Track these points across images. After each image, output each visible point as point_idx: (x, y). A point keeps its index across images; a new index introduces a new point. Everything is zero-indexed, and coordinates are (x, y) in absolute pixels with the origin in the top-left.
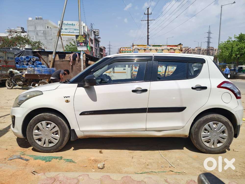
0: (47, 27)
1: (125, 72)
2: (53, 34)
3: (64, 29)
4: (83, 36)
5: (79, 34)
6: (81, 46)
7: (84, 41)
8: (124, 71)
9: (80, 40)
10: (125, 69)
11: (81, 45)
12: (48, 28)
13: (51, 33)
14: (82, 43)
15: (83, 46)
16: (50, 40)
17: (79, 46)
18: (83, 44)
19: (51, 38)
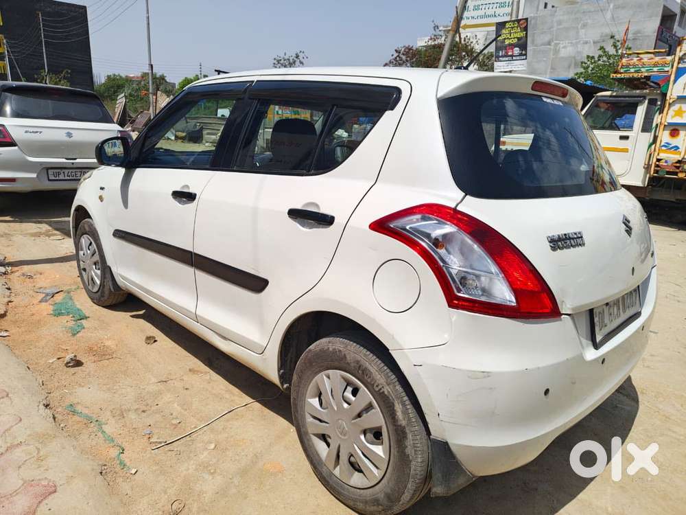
0: (542, 6)
1: (626, 150)
2: (555, 24)
3: (471, 8)
4: (521, 22)
5: (510, 17)
6: (507, 59)
7: (519, 39)
8: (623, 144)
9: (508, 38)
10: (626, 138)
11: (510, 53)
12: (545, 7)
13: (552, 21)
14: (512, 46)
15: (514, 58)
16: (543, 44)
17: (502, 56)
18: (517, 51)
19: (546, 38)
